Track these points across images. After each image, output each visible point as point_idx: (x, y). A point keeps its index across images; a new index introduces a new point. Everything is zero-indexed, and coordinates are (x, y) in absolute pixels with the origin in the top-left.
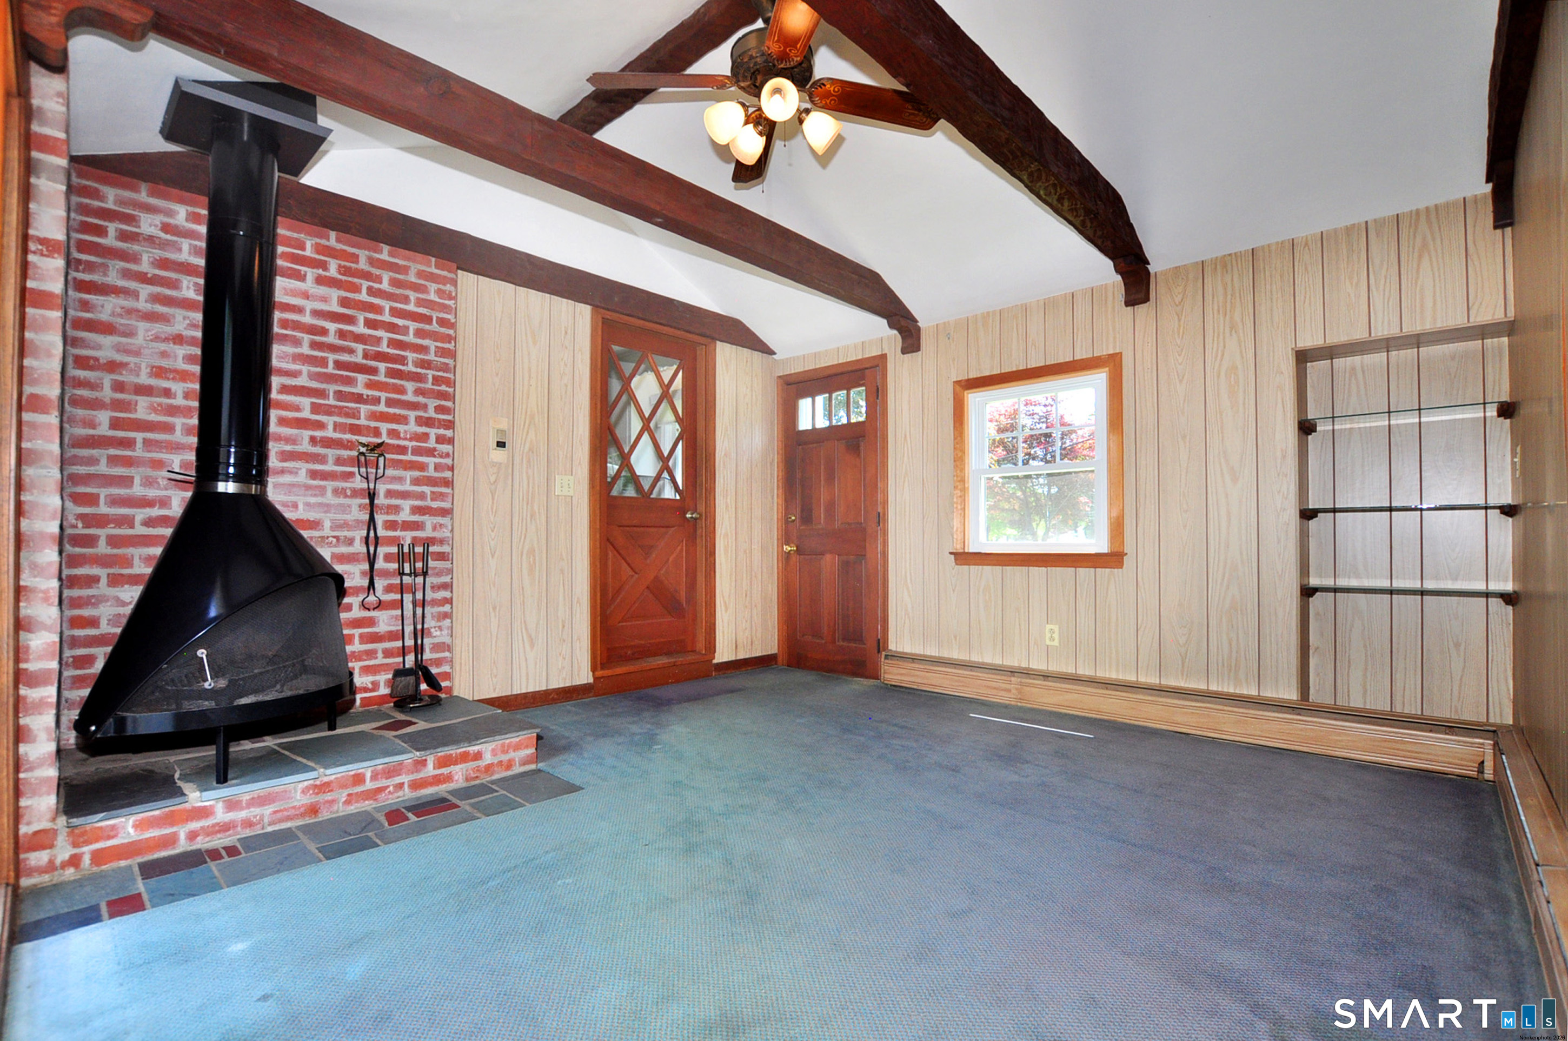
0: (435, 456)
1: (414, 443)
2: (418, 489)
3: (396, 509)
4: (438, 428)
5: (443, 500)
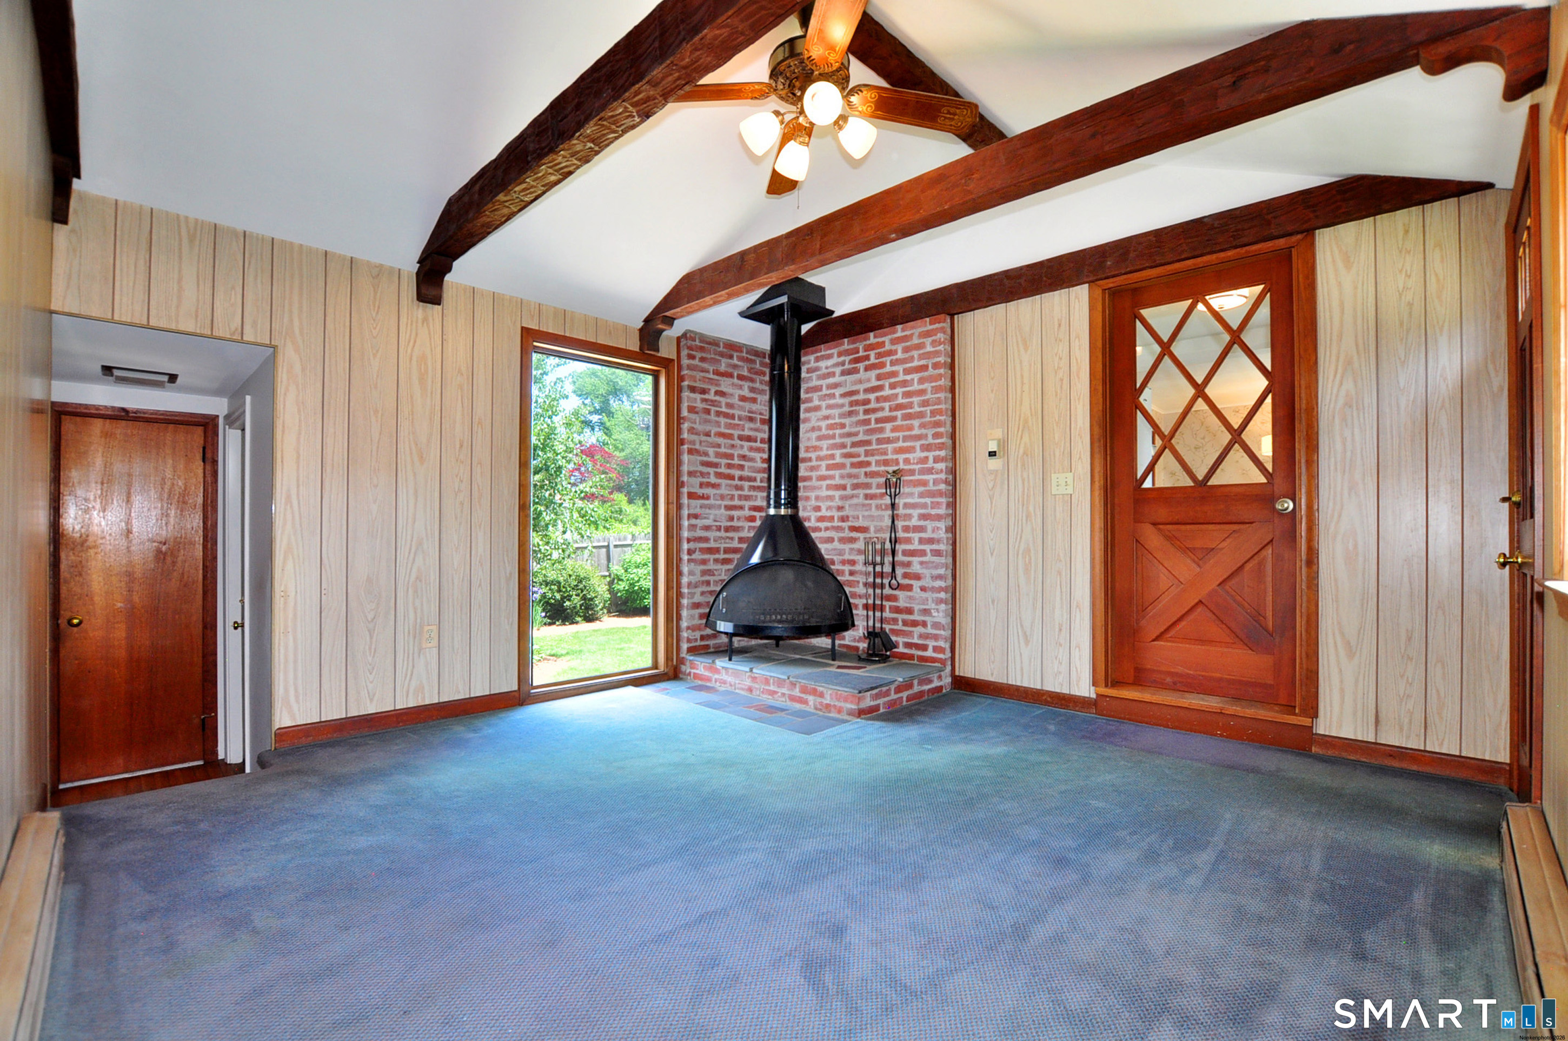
0: (932, 474)
1: (920, 466)
2: (923, 500)
3: (909, 517)
4: (935, 451)
5: (939, 508)
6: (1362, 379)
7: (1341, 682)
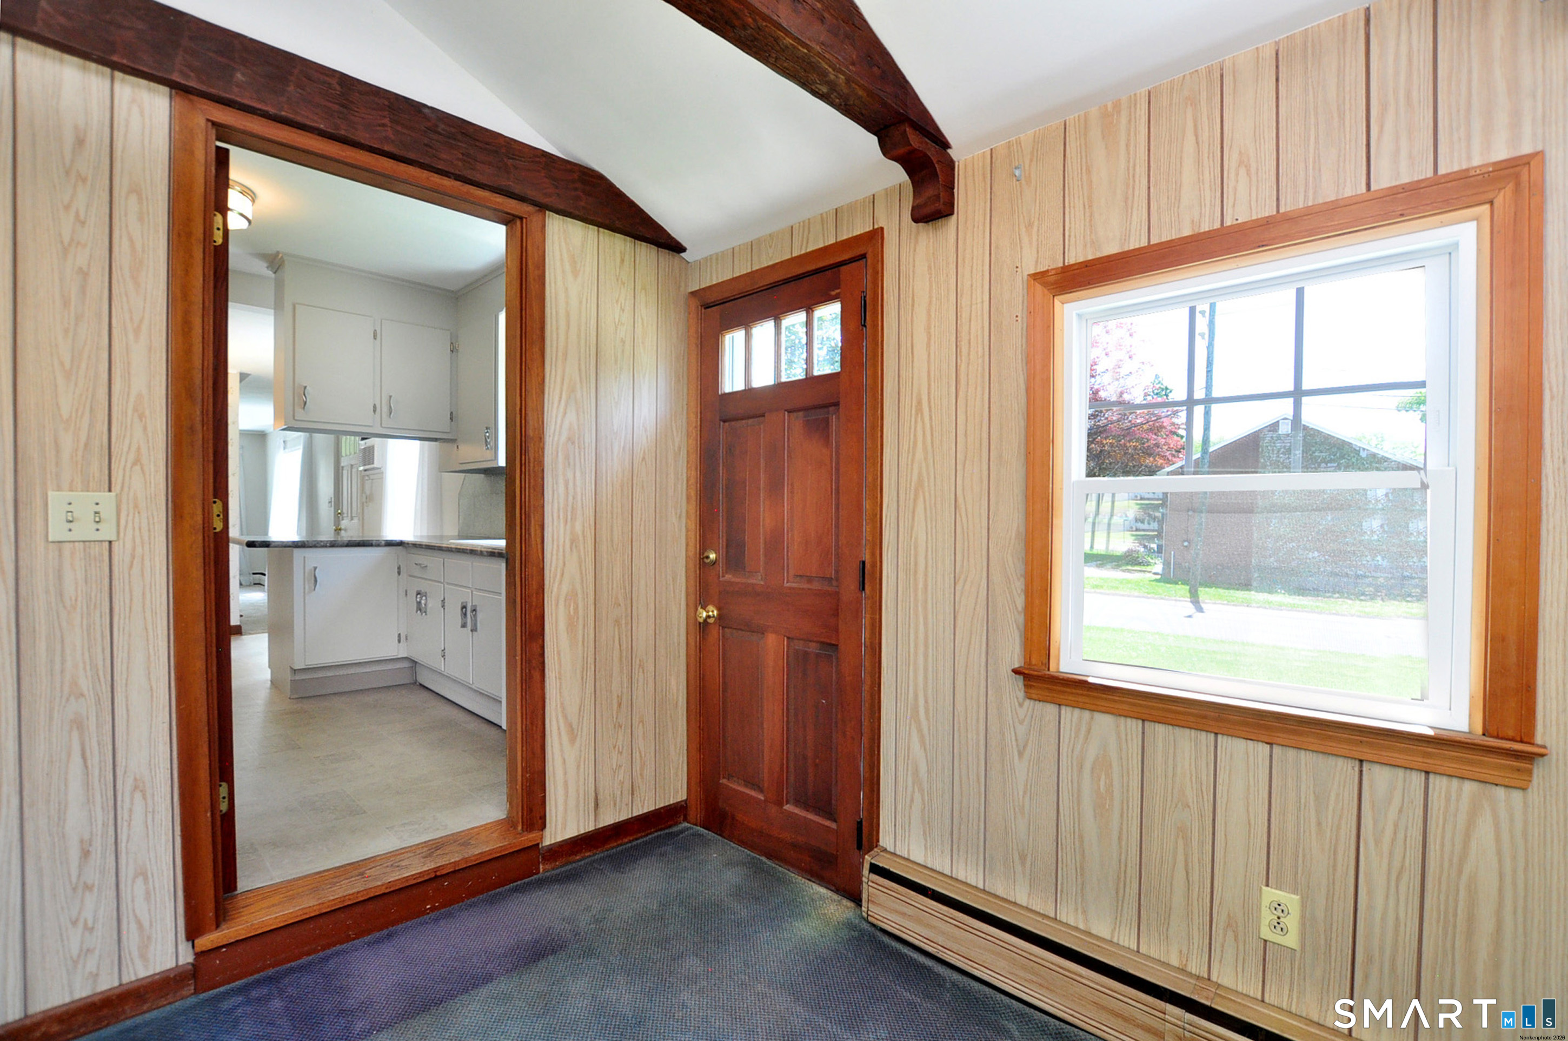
6: (584, 413)
7: (565, 774)
